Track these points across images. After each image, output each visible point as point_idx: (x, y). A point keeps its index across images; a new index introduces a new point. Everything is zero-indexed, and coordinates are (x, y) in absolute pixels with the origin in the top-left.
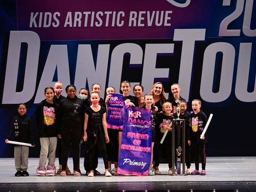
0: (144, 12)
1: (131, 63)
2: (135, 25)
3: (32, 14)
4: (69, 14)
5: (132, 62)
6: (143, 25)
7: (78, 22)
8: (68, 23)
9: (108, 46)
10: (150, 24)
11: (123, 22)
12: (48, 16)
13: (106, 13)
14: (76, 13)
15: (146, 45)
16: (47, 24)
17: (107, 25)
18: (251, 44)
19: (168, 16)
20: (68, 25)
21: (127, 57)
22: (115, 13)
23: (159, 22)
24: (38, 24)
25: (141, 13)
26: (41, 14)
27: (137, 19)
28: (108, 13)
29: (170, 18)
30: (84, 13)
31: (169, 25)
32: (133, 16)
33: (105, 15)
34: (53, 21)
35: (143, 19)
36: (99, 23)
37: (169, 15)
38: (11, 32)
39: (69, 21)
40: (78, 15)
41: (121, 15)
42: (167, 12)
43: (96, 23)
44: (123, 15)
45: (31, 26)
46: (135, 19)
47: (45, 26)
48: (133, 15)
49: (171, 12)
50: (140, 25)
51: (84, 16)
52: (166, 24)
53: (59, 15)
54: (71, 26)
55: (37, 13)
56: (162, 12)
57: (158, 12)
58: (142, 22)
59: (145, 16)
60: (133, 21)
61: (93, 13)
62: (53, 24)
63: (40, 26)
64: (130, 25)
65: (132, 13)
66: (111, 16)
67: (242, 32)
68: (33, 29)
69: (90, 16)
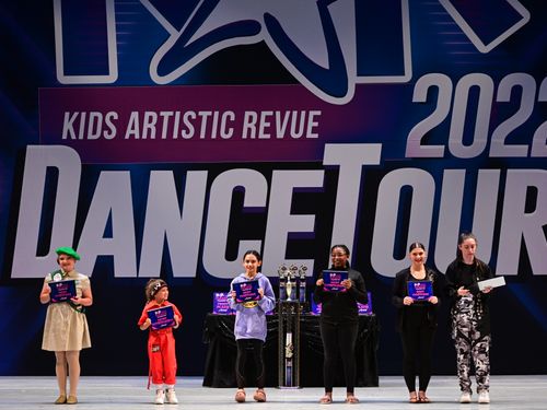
0: (271, 113)
1: (245, 205)
2: (253, 136)
3: (67, 114)
4: (135, 115)
5: (247, 204)
6: (268, 136)
7: (149, 130)
8: (132, 132)
9: (205, 173)
10: (280, 134)
11: (231, 130)
12: (96, 119)
13: (200, 113)
14: (147, 114)
15: (274, 172)
16: (94, 132)
17: (202, 136)
18: (464, 171)
19: (314, 121)
20: (132, 136)
21: (239, 193)
22: (216, 113)
23: (297, 132)
24: (77, 134)
25: (264, 114)
26: (84, 114)
27: (257, 125)
28: (205, 114)
29: (316, 124)
30: (162, 114)
31: (316, 136)
32: (250, 121)
33: (199, 119)
34: (105, 127)
35: (268, 125)
36: (188, 132)
37: (316, 119)
38: (29, 147)
39: (133, 128)
40: (151, 118)
41: (229, 117)
42: (312, 113)
43: (184, 132)
44: (233, 118)
45: (64, 137)
46: (254, 125)
47: (90, 137)
48: (251, 118)
49: (319, 113)
50: (262, 136)
51: (160, 119)
52: (310, 135)
53: (116, 117)
54: (137, 137)
55: (76, 114)
56: (303, 113)
57: (295, 113)
58: (266, 131)
59: (271, 119)
60: (249, 130)
61: (178, 113)
62: (106, 132)
63: (81, 137)
64: (245, 136)
65: (247, 114)
66: (210, 119)
67: (447, 150)
68: (69, 142)
69: (172, 119)
